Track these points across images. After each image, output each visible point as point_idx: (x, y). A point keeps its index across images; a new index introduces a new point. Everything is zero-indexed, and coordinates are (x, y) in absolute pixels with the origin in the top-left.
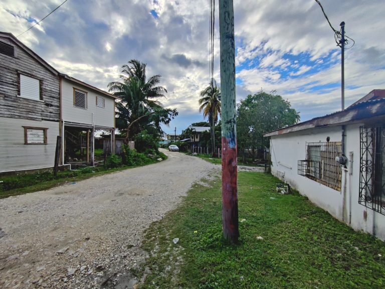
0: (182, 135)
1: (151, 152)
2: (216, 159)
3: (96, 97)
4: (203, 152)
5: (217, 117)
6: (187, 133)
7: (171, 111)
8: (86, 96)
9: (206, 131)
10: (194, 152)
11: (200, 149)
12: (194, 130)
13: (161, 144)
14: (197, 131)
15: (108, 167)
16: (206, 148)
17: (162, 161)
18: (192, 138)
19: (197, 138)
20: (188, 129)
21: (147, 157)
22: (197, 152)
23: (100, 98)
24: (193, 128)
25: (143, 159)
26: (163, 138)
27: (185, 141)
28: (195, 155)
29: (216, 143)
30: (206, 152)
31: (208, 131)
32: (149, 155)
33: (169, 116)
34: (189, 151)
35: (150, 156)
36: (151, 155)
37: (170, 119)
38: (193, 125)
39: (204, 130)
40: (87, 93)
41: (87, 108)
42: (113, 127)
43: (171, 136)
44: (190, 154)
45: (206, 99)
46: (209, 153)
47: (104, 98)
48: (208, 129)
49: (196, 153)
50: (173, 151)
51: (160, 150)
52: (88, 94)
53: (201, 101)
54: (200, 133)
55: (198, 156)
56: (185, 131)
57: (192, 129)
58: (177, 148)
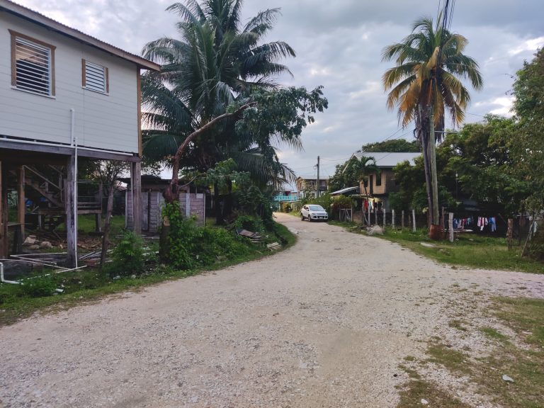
0: (335, 179)
1: (248, 226)
2: (443, 247)
3: (83, 61)
4: (398, 223)
5: (442, 118)
6: (350, 171)
7: (306, 97)
8: (50, 56)
9: (407, 164)
10: (373, 223)
11: (389, 215)
12: (370, 162)
13: (281, 203)
14: (378, 164)
15: (113, 274)
16: (408, 213)
17: (279, 250)
18: (366, 185)
19: (379, 184)
20: (354, 160)
21: (236, 240)
22: (380, 223)
23: (94, 65)
24: (368, 155)
25: (223, 245)
26: (287, 187)
27: (346, 194)
28: (376, 235)
29: (440, 198)
30: (410, 225)
31: (413, 164)
32: (244, 232)
33: (299, 112)
34: (358, 220)
35: (244, 236)
36: (250, 234)
37: (301, 123)
38: (367, 148)
39: (401, 162)
40: (53, 48)
41: (54, 94)
42: (136, 151)
43: (307, 181)
44: (361, 229)
45: (408, 68)
46: (418, 227)
47: (106, 65)
48: (411, 158)
49: (377, 228)
50: (312, 221)
51: (278, 217)
52: (56, 51)
53: (391, 76)
54: (387, 169)
55: (385, 235)
56: (343, 167)
57: (365, 160)
58: (321, 211)
